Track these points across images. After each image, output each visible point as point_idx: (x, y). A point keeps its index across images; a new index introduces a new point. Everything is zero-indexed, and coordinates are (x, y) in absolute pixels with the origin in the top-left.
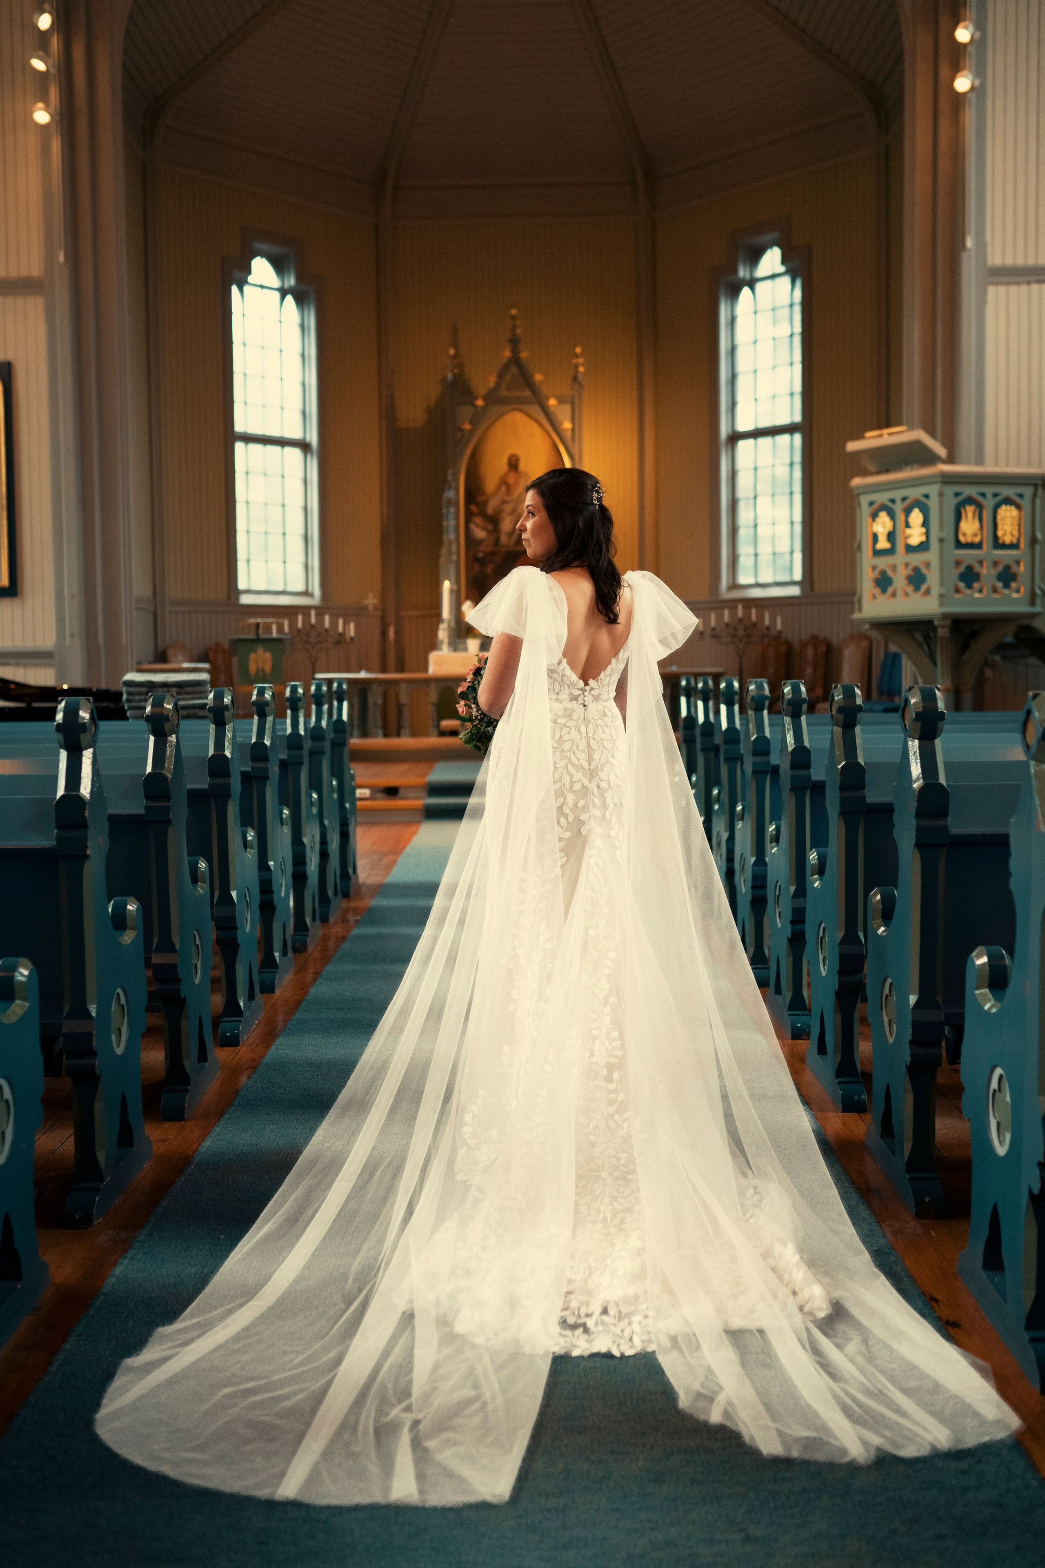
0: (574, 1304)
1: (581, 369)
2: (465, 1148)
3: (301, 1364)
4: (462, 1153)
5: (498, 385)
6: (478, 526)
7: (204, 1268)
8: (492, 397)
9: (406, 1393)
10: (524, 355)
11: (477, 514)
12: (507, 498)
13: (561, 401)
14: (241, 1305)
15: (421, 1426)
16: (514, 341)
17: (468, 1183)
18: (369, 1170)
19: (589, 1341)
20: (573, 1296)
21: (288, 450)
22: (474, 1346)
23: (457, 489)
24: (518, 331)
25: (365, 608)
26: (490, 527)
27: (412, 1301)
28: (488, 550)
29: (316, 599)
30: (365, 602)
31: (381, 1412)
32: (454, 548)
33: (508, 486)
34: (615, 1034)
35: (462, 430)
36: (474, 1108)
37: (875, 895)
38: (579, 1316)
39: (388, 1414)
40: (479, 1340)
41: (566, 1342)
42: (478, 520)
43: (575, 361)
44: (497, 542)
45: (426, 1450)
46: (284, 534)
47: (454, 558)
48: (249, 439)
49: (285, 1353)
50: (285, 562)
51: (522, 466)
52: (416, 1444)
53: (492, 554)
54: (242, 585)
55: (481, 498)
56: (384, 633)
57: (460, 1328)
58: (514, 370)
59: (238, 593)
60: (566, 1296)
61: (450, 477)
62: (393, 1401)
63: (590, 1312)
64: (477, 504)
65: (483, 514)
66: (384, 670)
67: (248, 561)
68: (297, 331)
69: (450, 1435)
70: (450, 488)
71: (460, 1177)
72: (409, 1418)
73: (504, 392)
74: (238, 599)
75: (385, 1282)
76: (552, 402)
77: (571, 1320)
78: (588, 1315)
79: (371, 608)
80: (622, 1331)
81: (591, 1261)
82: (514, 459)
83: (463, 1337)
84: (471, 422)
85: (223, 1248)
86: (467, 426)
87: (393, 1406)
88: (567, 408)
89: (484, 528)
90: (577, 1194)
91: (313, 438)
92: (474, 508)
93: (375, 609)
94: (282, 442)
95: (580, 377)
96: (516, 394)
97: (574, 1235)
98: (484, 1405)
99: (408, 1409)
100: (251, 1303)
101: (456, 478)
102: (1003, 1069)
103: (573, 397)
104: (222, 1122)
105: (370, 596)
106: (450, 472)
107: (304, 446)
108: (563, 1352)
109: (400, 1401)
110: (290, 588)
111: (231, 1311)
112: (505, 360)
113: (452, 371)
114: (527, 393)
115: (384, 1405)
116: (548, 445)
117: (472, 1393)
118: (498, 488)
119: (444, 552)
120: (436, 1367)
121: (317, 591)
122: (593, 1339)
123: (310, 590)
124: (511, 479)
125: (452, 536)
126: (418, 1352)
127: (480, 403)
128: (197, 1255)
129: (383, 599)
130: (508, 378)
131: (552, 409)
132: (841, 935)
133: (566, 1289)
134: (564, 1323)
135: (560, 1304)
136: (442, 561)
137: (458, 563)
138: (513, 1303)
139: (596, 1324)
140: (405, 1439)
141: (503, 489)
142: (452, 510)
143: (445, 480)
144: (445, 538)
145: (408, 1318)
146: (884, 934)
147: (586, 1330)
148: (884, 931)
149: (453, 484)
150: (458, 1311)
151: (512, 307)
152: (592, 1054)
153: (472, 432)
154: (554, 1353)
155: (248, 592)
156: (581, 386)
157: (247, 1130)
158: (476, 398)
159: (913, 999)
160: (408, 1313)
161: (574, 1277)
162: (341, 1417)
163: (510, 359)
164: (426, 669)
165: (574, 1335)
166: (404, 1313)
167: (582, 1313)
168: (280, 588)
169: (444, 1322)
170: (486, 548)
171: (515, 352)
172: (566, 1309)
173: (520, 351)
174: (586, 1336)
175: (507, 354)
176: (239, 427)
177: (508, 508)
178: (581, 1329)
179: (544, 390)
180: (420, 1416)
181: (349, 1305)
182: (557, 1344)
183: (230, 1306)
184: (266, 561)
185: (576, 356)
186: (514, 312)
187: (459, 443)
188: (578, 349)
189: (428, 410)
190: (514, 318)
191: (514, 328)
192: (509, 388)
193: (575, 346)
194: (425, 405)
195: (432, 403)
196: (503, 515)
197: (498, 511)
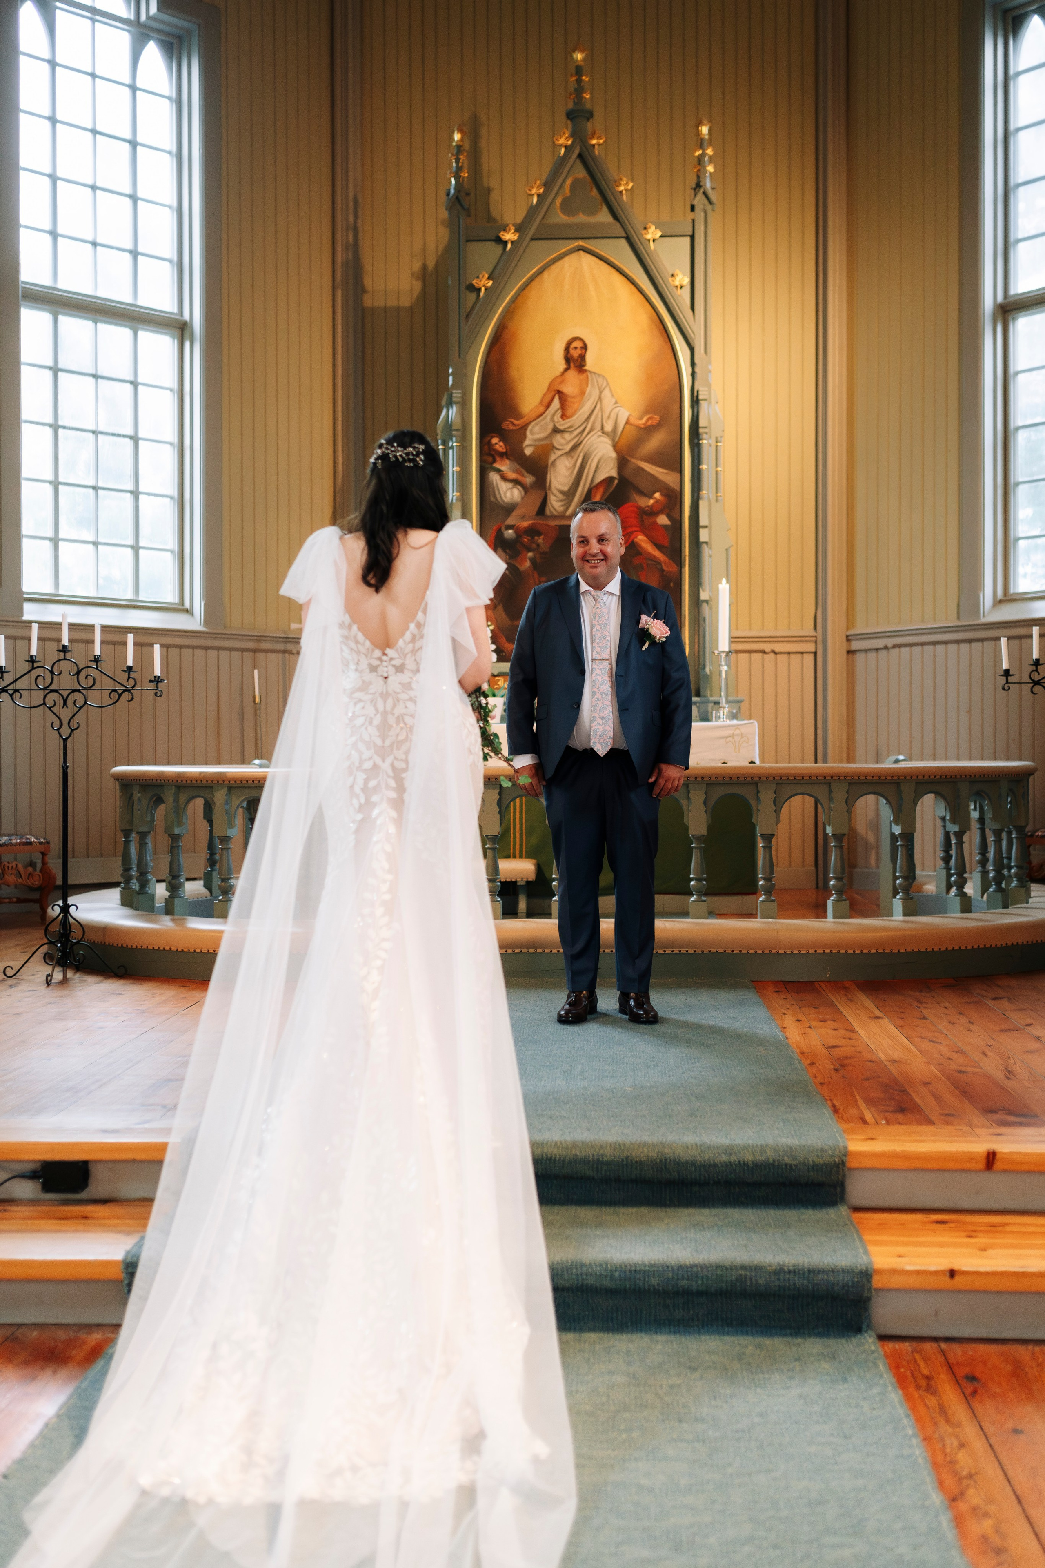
1: (710, 169)
5: (544, 200)
6: (504, 478)
8: (534, 226)
10: (598, 141)
11: (502, 455)
13: (669, 233)
16: (579, 116)
21: (146, 333)
23: (464, 405)
24: (587, 96)
26: (529, 479)
28: (525, 524)
29: (197, 619)
33: (564, 399)
35: (475, 291)
42: (505, 466)
43: (697, 152)
44: (541, 510)
46: (136, 493)
48: (61, 303)
50: (136, 549)
51: (590, 362)
53: (532, 531)
54: (30, 583)
55: (511, 424)
58: (581, 173)
59: (20, 599)
61: (451, 382)
64: (503, 435)
65: (515, 454)
67: (55, 541)
70: (450, 404)
73: (560, 218)
74: (18, 609)
76: (651, 236)
82: (577, 347)
84: (493, 275)
88: (681, 244)
89: (516, 482)
91: (196, 314)
92: (497, 443)
94: (137, 320)
95: (708, 184)
96: (582, 218)
101: (463, 382)
103: (693, 223)
106: (452, 372)
107: (177, 327)
110: (145, 597)
112: (560, 153)
114: (604, 217)
116: (643, 316)
121: (199, 604)
123: (186, 602)
124: (569, 389)
127: (510, 236)
130: (565, 186)
131: (651, 248)
141: (556, 403)
142: (456, 445)
143: (441, 387)
149: (457, 395)
151: (574, 47)
153: (494, 294)
155: (42, 597)
156: (708, 202)
158: (505, 229)
163: (569, 150)
170: (520, 520)
171: (581, 137)
173: (590, 135)
175: (564, 140)
176: (30, 273)
177: (563, 442)
179: (636, 213)
185: (701, 143)
186: (579, 56)
187: (468, 316)
188: (705, 130)
189: (423, 274)
190: (579, 71)
191: (579, 90)
192: (567, 207)
193: (700, 124)
194: (417, 266)
195: (431, 264)
196: (552, 458)
197: (545, 450)
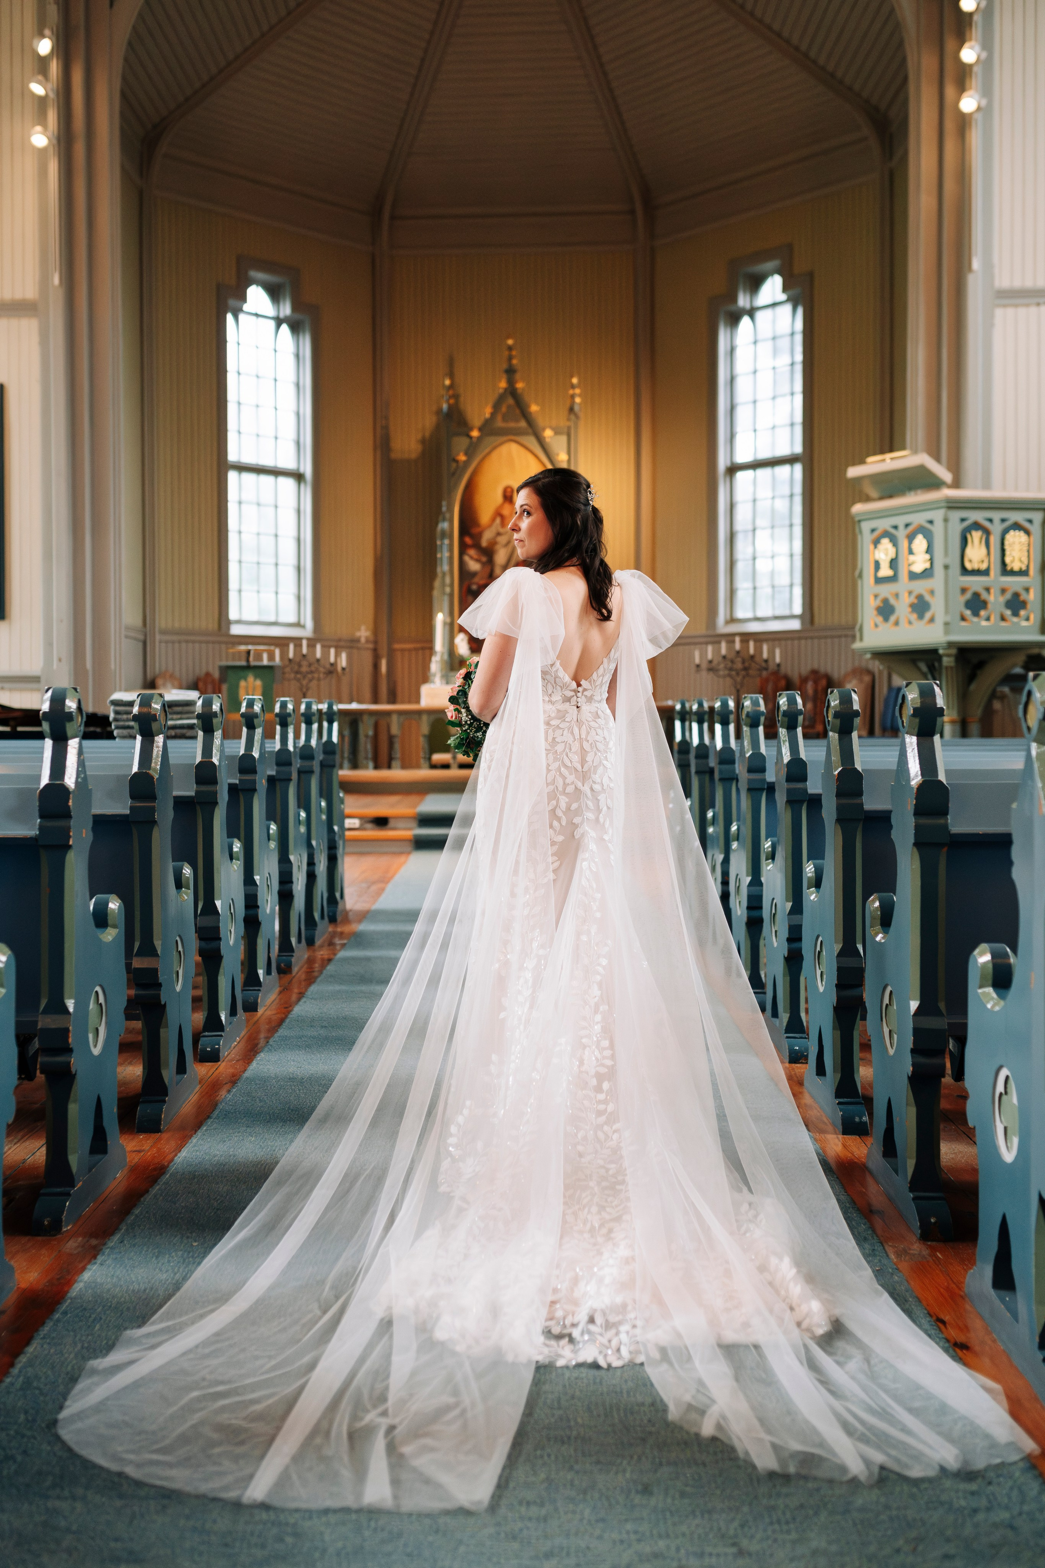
0: (559, 1314)
1: (578, 400)
2: (449, 1159)
3: (274, 1368)
4: (445, 1164)
5: (493, 415)
6: (471, 558)
7: (175, 1274)
8: (487, 428)
9: (382, 1398)
10: (520, 385)
11: (471, 546)
12: (501, 530)
13: (557, 432)
14: (212, 1311)
15: (397, 1431)
16: (510, 372)
17: (452, 1194)
18: (349, 1180)
19: (575, 1352)
20: (558, 1306)
21: (282, 480)
22: (454, 1353)
23: (451, 521)
24: (515, 362)
25: (358, 640)
27: (389, 1308)
28: (482, 582)
29: (308, 631)
30: (358, 634)
31: (355, 1417)
32: (448, 580)
33: (502, 517)
34: (606, 1043)
35: (457, 462)
36: (460, 1119)
37: (874, 901)
38: (564, 1326)
39: (362, 1419)
40: (460, 1348)
41: (550, 1352)
42: (472, 552)
43: (571, 392)
44: (491, 574)
45: (402, 1456)
46: (277, 565)
47: (448, 590)
48: (242, 468)
49: (256, 1358)
50: (277, 593)
52: (391, 1448)
54: (233, 614)
55: (475, 531)
56: (376, 666)
57: (440, 1334)
58: (511, 401)
59: (229, 623)
60: (550, 1306)
61: (444, 509)
62: (369, 1407)
63: (575, 1321)
64: (472, 536)
65: (477, 546)
66: (375, 701)
67: (240, 591)
68: (291, 360)
69: (428, 1441)
70: (444, 520)
71: (443, 1189)
72: (384, 1422)
73: (499, 423)
74: (228, 629)
75: (362, 1289)
76: (548, 433)
77: (556, 1330)
78: (574, 1325)
79: (363, 640)
80: (610, 1341)
81: (578, 1270)
82: (509, 490)
83: (442, 1344)
84: (466, 454)
85: (196, 1255)
86: (462, 458)
87: (368, 1411)
88: (563, 439)
89: (477, 560)
90: (565, 1203)
91: (307, 469)
92: (468, 540)
93: (367, 641)
94: (276, 472)
95: (576, 408)
96: (512, 425)
97: (561, 1245)
98: (464, 1412)
99: (384, 1414)
100: (223, 1308)
101: (451, 510)
102: (1010, 1070)
103: (569, 428)
104: (199, 1133)
105: (363, 628)
106: (444, 503)
107: (298, 477)
108: (547, 1361)
109: (375, 1407)
110: (282, 619)
111: (202, 1316)
112: (501, 391)
113: (448, 401)
114: (523, 424)
115: (358, 1409)
117: (451, 1400)
118: (493, 520)
119: (437, 583)
120: (414, 1373)
121: (309, 623)
122: (579, 1349)
123: (302, 622)
124: (506, 511)
125: (446, 568)
126: (395, 1359)
127: (475, 433)
128: (169, 1261)
129: (376, 631)
130: (504, 409)
131: (548, 440)
132: (837, 947)
133: (551, 1298)
134: (548, 1333)
135: (544, 1313)
136: (436, 593)
137: (451, 595)
138: (495, 1311)
139: (582, 1334)
140: (380, 1444)
141: (498, 520)
142: (446, 542)
143: (440, 511)
144: (439, 570)
145: (386, 1325)
146: (883, 941)
147: (571, 1340)
148: (883, 938)
149: (448, 516)
150: (438, 1318)
151: (508, 337)
152: (582, 1063)
153: (467, 464)
154: (537, 1362)
155: (239, 622)
156: (577, 417)
157: (225, 1141)
158: (471, 429)
159: (914, 1005)
160: (386, 1320)
161: (559, 1287)
162: (313, 1421)
163: (506, 389)
164: (418, 701)
165: (558, 1346)
166: (382, 1320)
167: (568, 1322)
168: (272, 619)
169: (424, 1330)
170: (480, 580)
171: (511, 382)
172: (551, 1319)
173: (516, 382)
174: (571, 1347)
175: (503, 384)
176: (233, 455)
177: (502, 540)
178: (567, 1339)
179: (540, 421)
180: (396, 1421)
181: (325, 1312)
182: (541, 1353)
183: (201, 1312)
184: (258, 592)
185: (573, 387)
186: (510, 342)
187: (454, 474)
188: (575, 381)
189: (423, 441)
190: (510, 348)
191: (510, 358)
192: (505, 419)
193: (572, 377)
194: (420, 436)
195: (427, 434)
196: (497, 547)
197: (493, 543)
